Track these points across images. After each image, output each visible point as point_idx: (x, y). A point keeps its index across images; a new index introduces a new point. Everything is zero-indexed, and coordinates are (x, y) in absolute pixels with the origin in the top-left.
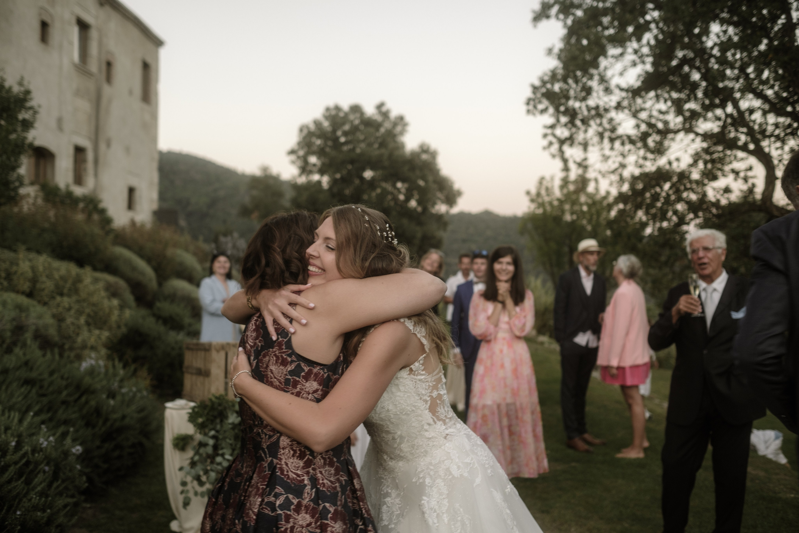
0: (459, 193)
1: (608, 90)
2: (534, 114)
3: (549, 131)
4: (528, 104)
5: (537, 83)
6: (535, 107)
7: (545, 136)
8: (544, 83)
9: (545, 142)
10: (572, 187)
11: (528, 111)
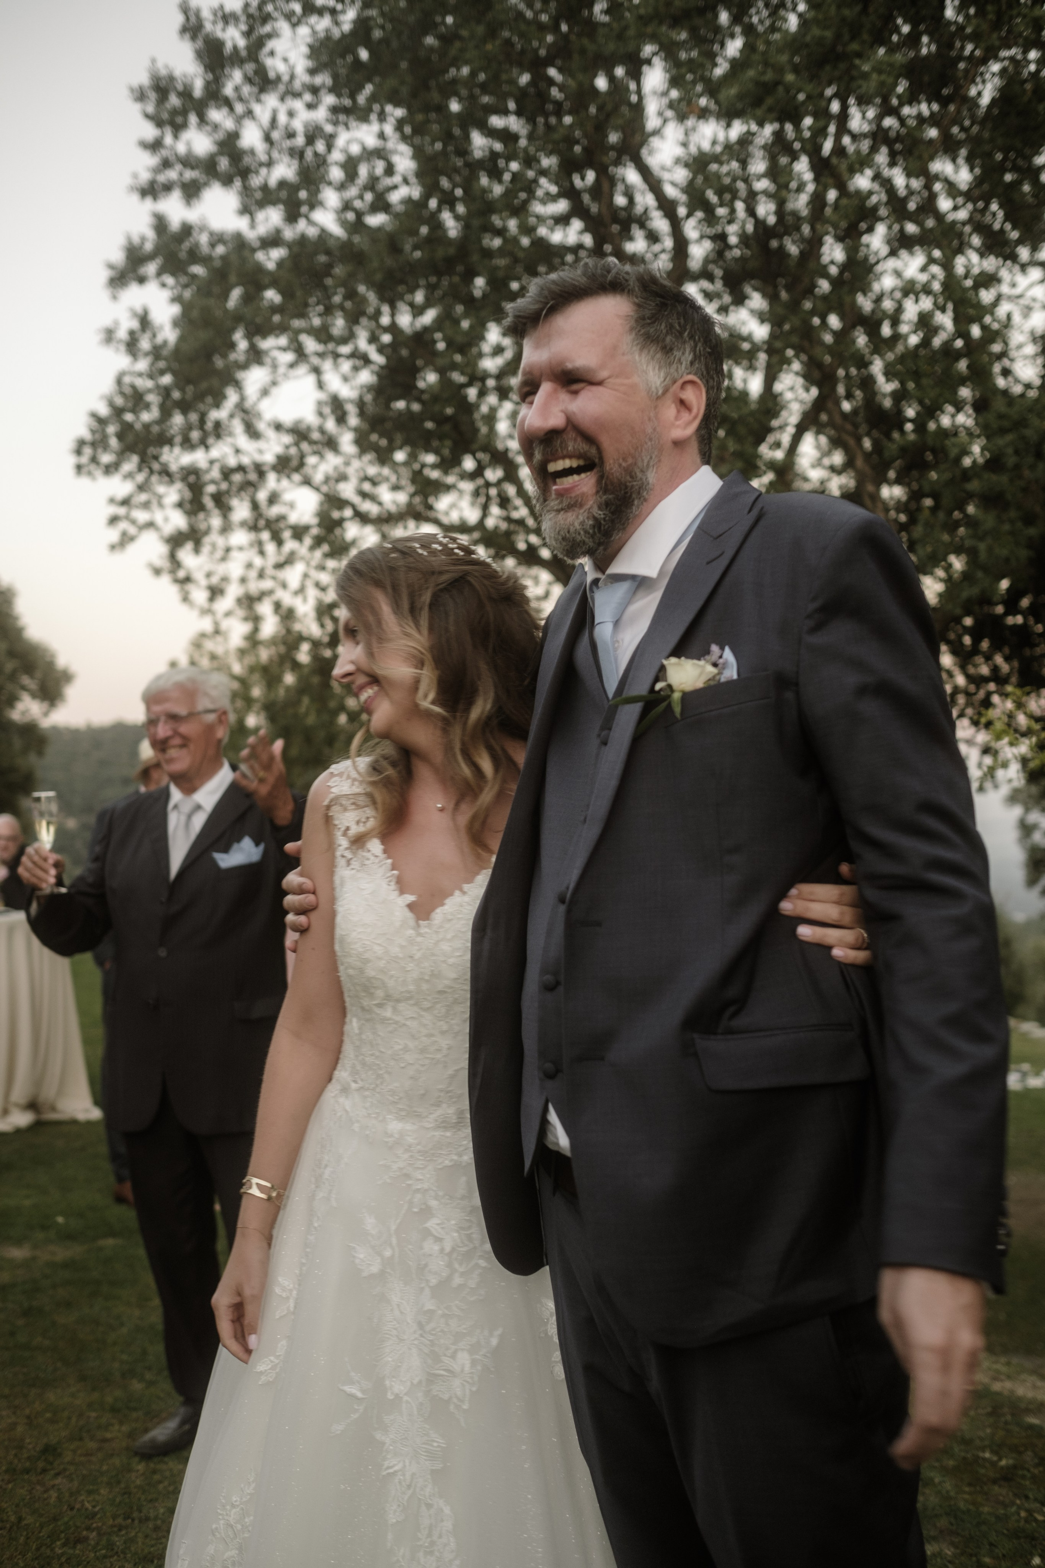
0: (66, 677)
1: (253, 433)
2: (90, 473)
3: (122, 511)
4: (78, 452)
5: (103, 410)
6: (94, 460)
7: (114, 520)
8: (118, 412)
9: (113, 535)
10: (264, 655)
11: (79, 468)
